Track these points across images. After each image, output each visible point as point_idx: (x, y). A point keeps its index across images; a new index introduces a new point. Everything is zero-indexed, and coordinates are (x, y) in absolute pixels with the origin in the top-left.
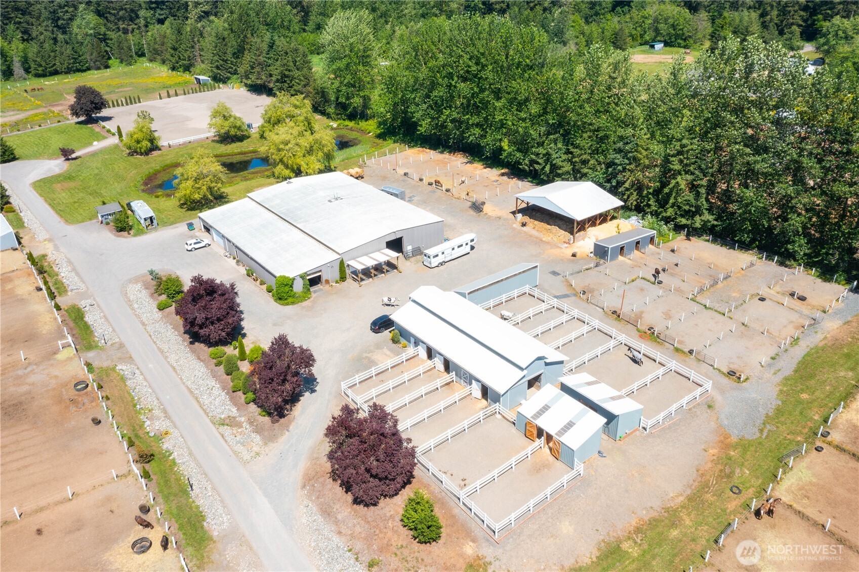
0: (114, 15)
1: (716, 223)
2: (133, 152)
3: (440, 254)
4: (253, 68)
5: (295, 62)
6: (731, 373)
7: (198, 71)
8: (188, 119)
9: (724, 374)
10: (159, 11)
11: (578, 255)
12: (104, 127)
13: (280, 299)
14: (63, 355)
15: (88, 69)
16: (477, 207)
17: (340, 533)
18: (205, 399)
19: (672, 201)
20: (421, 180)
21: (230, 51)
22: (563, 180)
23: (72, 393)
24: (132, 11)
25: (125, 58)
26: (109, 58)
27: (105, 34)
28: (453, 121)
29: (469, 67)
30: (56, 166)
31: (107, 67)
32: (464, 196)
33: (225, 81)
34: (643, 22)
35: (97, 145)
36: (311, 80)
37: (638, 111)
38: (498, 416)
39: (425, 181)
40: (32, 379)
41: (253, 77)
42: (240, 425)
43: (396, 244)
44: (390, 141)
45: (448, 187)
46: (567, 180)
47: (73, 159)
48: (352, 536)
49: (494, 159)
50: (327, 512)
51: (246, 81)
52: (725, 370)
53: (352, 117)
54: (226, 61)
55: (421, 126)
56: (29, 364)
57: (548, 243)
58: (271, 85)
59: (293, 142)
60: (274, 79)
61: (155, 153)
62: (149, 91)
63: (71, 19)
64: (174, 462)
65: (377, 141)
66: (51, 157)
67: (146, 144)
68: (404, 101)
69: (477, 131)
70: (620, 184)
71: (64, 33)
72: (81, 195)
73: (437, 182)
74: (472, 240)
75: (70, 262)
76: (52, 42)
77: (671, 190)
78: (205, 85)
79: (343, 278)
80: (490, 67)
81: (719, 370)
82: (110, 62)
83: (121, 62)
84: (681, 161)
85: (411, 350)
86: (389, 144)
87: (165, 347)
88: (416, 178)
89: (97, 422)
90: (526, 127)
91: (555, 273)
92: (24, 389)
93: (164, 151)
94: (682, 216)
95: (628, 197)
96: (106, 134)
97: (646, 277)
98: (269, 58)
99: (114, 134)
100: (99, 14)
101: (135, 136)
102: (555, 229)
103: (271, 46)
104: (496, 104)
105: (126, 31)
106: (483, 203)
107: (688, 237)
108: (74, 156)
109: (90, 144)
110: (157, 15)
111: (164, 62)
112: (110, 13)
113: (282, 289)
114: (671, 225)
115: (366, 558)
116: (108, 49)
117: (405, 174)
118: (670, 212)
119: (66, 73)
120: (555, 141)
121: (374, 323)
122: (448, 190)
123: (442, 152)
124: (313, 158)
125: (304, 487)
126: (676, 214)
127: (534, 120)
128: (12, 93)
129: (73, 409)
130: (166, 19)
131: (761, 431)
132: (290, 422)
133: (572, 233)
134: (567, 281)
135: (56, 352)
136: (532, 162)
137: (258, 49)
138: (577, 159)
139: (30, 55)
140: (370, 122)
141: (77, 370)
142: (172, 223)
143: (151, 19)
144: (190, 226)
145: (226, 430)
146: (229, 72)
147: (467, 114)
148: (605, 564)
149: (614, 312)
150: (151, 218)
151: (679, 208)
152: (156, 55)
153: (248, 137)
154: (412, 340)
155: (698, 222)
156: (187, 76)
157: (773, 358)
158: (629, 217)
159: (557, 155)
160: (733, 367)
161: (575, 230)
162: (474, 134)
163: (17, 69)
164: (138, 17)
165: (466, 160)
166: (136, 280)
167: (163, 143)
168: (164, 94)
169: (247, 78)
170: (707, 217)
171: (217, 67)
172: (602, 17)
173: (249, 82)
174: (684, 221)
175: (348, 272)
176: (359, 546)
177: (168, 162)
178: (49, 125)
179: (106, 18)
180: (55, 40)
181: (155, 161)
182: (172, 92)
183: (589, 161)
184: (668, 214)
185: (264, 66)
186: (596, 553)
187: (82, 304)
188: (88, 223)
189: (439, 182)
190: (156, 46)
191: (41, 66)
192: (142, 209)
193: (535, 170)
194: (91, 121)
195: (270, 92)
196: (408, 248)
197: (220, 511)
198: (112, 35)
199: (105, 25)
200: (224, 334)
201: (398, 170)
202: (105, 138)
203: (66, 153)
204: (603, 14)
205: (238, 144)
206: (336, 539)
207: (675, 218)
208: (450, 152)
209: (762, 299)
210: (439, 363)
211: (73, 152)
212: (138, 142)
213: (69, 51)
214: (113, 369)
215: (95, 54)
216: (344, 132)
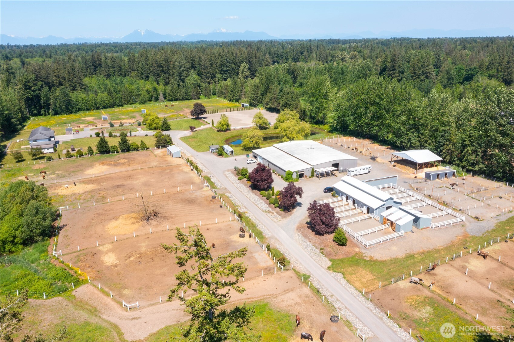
0: (205, 75)
1: (486, 169)
2: (220, 130)
3: (355, 171)
4: (271, 100)
5: (292, 98)
6: (476, 218)
7: (242, 102)
8: (240, 120)
9: (473, 218)
10: (224, 75)
11: (418, 177)
12: (204, 121)
13: (287, 180)
14: (205, 189)
15: (191, 99)
16: (374, 159)
17: (310, 242)
18: (259, 205)
19: (465, 158)
20: (349, 148)
21: (260, 92)
22: (416, 149)
23: (211, 199)
24: (213, 74)
25: (208, 95)
26: (200, 95)
27: (200, 84)
28: (365, 124)
29: (376, 99)
30: (188, 133)
31: (199, 98)
32: (368, 154)
33: (255, 106)
34: (478, 89)
35: (202, 127)
36: (299, 107)
37: (451, 119)
38: (373, 219)
39: (351, 148)
40: (196, 194)
41: (270, 104)
42: (273, 213)
43: (336, 165)
44: (334, 134)
45: (361, 151)
46: (417, 149)
47: (195, 131)
48: (315, 243)
49: (384, 142)
50: (305, 236)
51: (266, 106)
52: (474, 217)
53: (317, 123)
54: (257, 97)
55: (351, 126)
56: (194, 190)
57: (405, 173)
58: (279, 108)
59: (292, 128)
60: (281, 105)
61: (228, 131)
62: (221, 109)
63: (187, 77)
64: (250, 219)
65: (328, 133)
66: (185, 130)
67: (225, 127)
68: (343, 116)
69: (377, 128)
70: (441, 151)
71: (183, 82)
72: (200, 143)
73: (356, 148)
74: (369, 168)
75: (202, 163)
76: (177, 86)
77: (465, 153)
78: (246, 107)
79: (312, 176)
80: (385, 100)
81: (471, 216)
82: (200, 96)
83: (206, 97)
84: (470, 141)
85: (340, 198)
86: (334, 135)
87: (243, 191)
88: (346, 147)
89: (221, 207)
90: (399, 126)
91: (405, 182)
92: (193, 196)
93: (232, 131)
94: (470, 166)
95: (445, 157)
96: (205, 123)
97: (447, 186)
98: (279, 96)
99: (209, 124)
100: (198, 74)
101: (222, 123)
102: (409, 168)
103: (281, 90)
104: (387, 116)
105: (209, 83)
106: (377, 157)
107: (473, 175)
108: (194, 130)
109: (200, 127)
110: (223, 76)
111: (225, 98)
112: (203, 74)
113: (288, 176)
114: (465, 170)
115: (319, 248)
116: (200, 91)
117: (341, 145)
118: (464, 164)
119: (181, 100)
120: (413, 132)
121: (325, 189)
122: (360, 152)
123: (360, 139)
124: (300, 135)
125: (297, 229)
126: (467, 165)
127: (404, 124)
128: (159, 106)
129: (212, 203)
130: (227, 78)
131: (483, 235)
132: (292, 214)
133: (416, 169)
134: (410, 185)
135: (203, 188)
136: (402, 142)
137: (275, 92)
138: (422, 140)
139: (167, 91)
140: (326, 126)
141: (211, 193)
142: (240, 155)
143: (221, 78)
144: (248, 156)
145: (268, 214)
146: (258, 102)
147: (373, 121)
148: (407, 259)
149: (429, 196)
150: (232, 152)
151: (469, 162)
152: (222, 94)
153: (269, 128)
154: (341, 194)
155: (477, 168)
156: (237, 104)
157: (497, 216)
158: (445, 166)
159: (413, 139)
160: (477, 216)
161: (418, 168)
162: (376, 130)
163: (161, 97)
164: (215, 77)
165: (371, 142)
166: (228, 171)
167: (232, 128)
168: (229, 110)
169: (267, 104)
170: (482, 166)
171: (253, 100)
172: (454, 85)
173: (268, 106)
174: (471, 168)
175: (315, 174)
176: (317, 245)
177: (234, 135)
178: (181, 118)
179: (201, 77)
180: (179, 85)
181: (228, 134)
182: (232, 109)
183: (428, 141)
184: (463, 164)
185: (277, 99)
186: (404, 256)
187: (209, 176)
188: (205, 152)
189: (357, 149)
190: (222, 90)
191: (171, 96)
192: (228, 148)
193: (404, 146)
194: (198, 118)
195: (277, 111)
196: (341, 168)
197: (268, 232)
198: (203, 84)
199: (200, 80)
200: (266, 186)
201: (338, 144)
202: (205, 125)
203: (192, 128)
204: (455, 84)
205: (264, 130)
206: (309, 243)
207: (467, 167)
208: (363, 139)
209: (500, 198)
210: (351, 201)
211: (195, 128)
212: (223, 125)
213: (184, 90)
214: (224, 195)
215: (195, 92)
216: (313, 129)
